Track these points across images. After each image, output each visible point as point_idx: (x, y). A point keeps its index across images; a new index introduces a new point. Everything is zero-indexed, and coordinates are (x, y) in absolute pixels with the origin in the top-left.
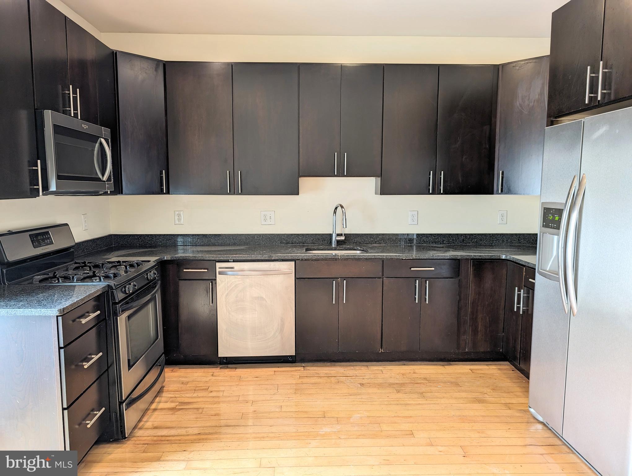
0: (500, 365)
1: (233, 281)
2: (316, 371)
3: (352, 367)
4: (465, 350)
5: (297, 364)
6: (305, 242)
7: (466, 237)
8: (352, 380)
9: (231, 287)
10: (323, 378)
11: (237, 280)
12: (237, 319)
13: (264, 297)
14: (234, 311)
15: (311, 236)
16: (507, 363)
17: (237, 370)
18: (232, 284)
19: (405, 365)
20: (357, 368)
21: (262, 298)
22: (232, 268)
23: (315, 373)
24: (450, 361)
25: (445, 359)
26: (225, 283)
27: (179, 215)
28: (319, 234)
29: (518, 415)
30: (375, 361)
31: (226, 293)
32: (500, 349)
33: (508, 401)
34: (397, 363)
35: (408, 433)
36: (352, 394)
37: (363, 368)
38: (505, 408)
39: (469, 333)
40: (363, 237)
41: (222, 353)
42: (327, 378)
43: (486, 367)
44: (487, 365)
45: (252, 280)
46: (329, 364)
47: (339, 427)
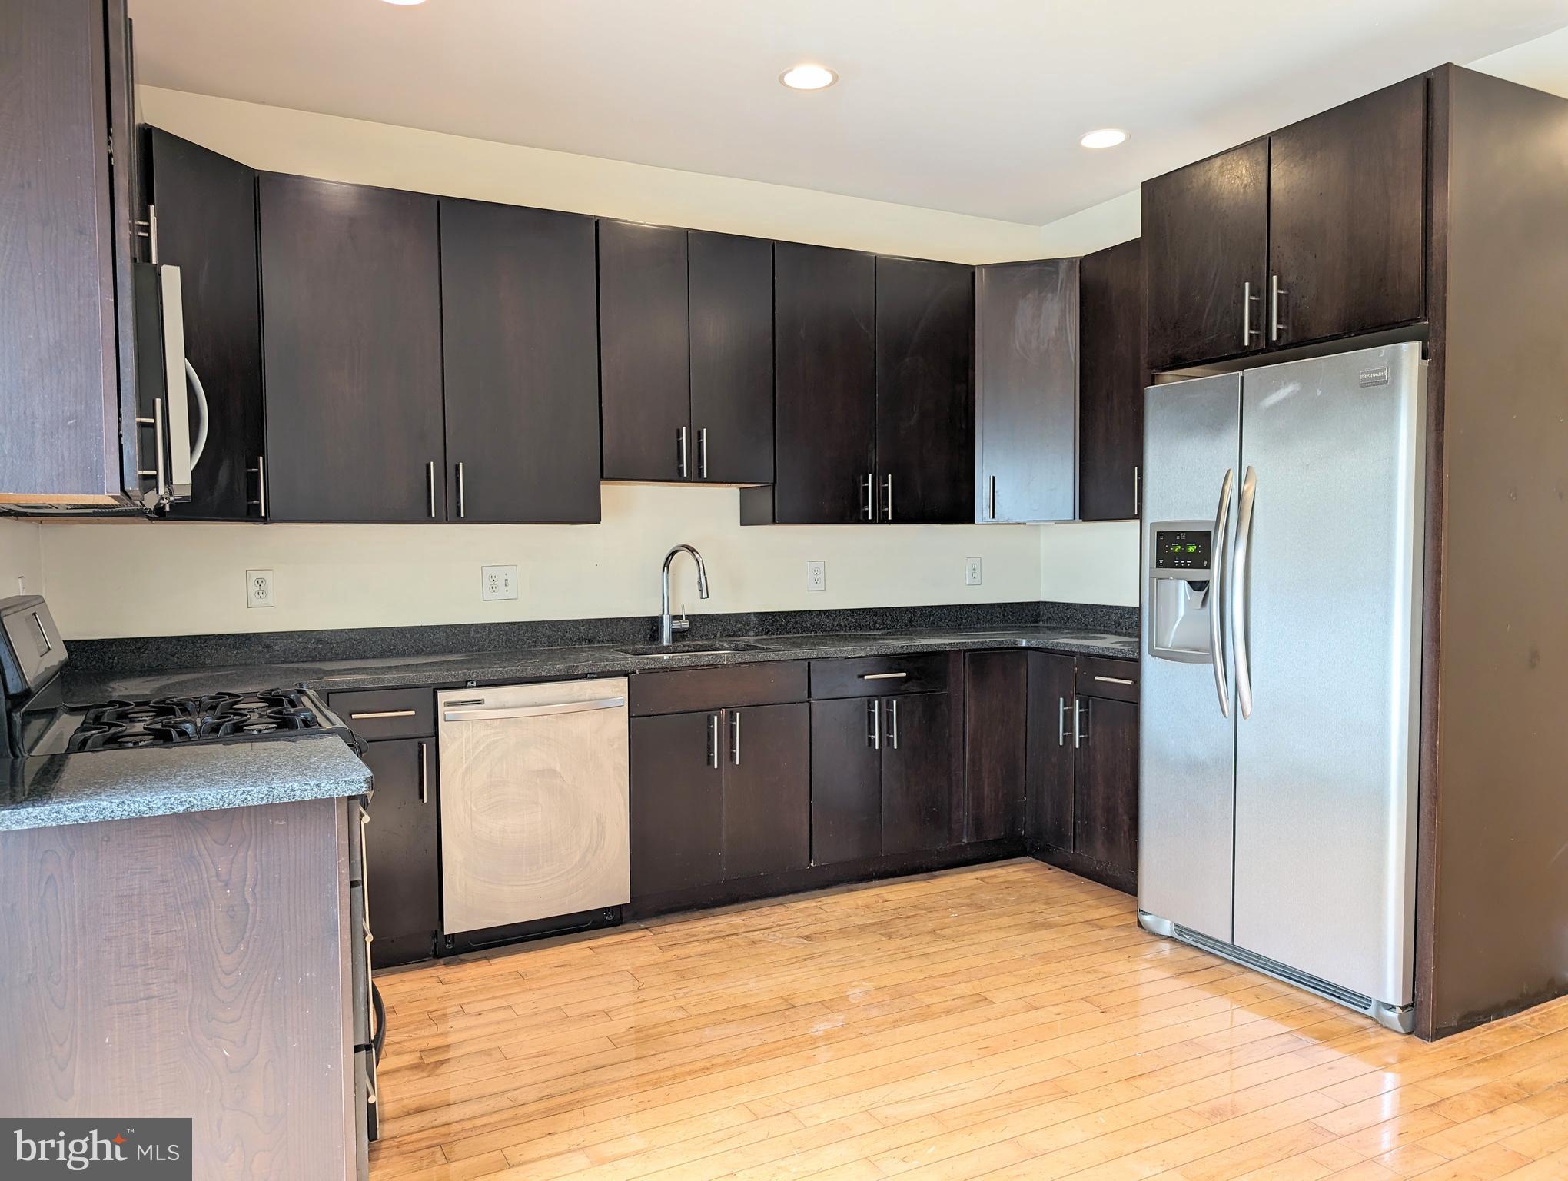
0: (1021, 863)
1: (482, 734)
2: (687, 932)
3: (754, 912)
4: (961, 841)
5: (627, 926)
6: (594, 638)
7: (915, 613)
8: (777, 935)
9: (477, 752)
10: (712, 941)
11: (492, 731)
12: (491, 832)
13: (558, 769)
14: (485, 811)
15: (607, 624)
16: (1027, 858)
17: (492, 961)
18: (478, 742)
19: (852, 890)
20: (766, 911)
21: (553, 772)
22: (478, 702)
23: (687, 935)
24: (932, 871)
25: (922, 867)
26: (462, 743)
27: (260, 582)
28: (624, 618)
29: (1122, 934)
30: (790, 893)
31: (465, 766)
32: (1021, 830)
33: (1090, 917)
34: (834, 889)
35: (977, 998)
36: (806, 957)
37: (776, 909)
38: (1092, 929)
39: (968, 803)
40: (720, 621)
41: (453, 924)
42: (721, 940)
43: (999, 871)
44: (998, 867)
45: (527, 730)
46: (697, 914)
47: (842, 1017)
